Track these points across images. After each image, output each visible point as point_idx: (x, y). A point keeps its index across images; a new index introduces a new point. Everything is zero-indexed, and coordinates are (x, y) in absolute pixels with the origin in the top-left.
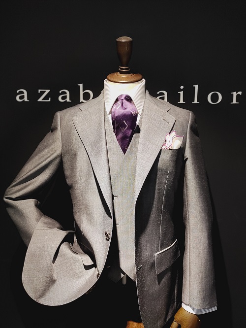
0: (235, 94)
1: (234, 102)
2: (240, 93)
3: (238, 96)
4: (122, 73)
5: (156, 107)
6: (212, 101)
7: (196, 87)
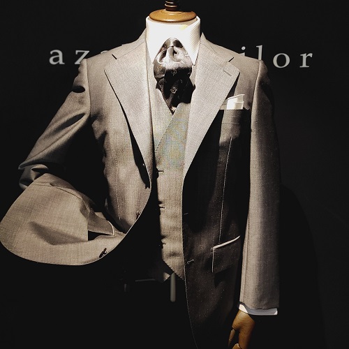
0: (304, 56)
1: (304, 65)
2: (311, 55)
3: (308, 58)
4: (169, 9)
5: (214, 55)
6: (279, 64)
7: (260, 47)
